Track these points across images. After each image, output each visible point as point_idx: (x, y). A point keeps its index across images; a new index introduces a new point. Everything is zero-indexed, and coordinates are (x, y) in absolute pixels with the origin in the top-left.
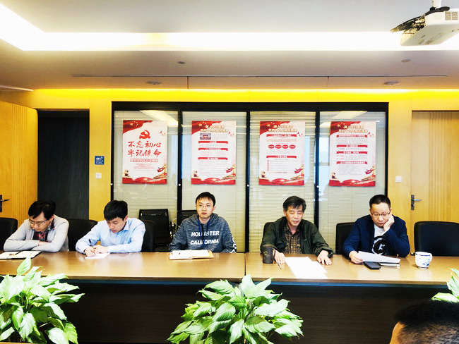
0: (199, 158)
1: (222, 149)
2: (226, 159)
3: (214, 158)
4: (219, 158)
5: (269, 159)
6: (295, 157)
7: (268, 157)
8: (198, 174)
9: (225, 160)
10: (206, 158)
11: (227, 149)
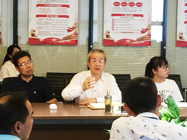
0: (37, 16)
1: (63, 6)
2: (67, 17)
3: (54, 16)
4: (60, 16)
5: (114, 17)
6: (142, 16)
7: (113, 15)
8: (36, 33)
9: (66, 19)
10: (45, 16)
11: (68, 6)
